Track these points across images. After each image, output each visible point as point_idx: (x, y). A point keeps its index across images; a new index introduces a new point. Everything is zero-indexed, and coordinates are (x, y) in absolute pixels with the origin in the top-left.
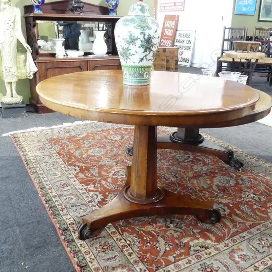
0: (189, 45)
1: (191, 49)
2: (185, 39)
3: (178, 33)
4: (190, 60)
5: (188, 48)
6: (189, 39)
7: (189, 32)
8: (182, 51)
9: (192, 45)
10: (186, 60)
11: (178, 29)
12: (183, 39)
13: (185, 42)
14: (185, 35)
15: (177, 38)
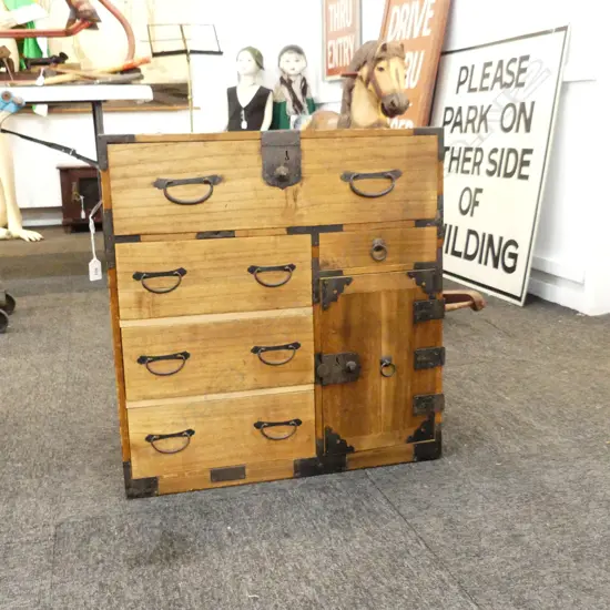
0: (518, 140)
1: (533, 171)
2: (496, 98)
3: (454, 63)
4: (522, 252)
5: (514, 165)
6: (518, 95)
7: (517, 49)
8: (473, 181)
9: (536, 139)
10: (498, 252)
11: (456, 44)
12: (479, 99)
13: (493, 116)
14: (491, 70)
15: (450, 97)
